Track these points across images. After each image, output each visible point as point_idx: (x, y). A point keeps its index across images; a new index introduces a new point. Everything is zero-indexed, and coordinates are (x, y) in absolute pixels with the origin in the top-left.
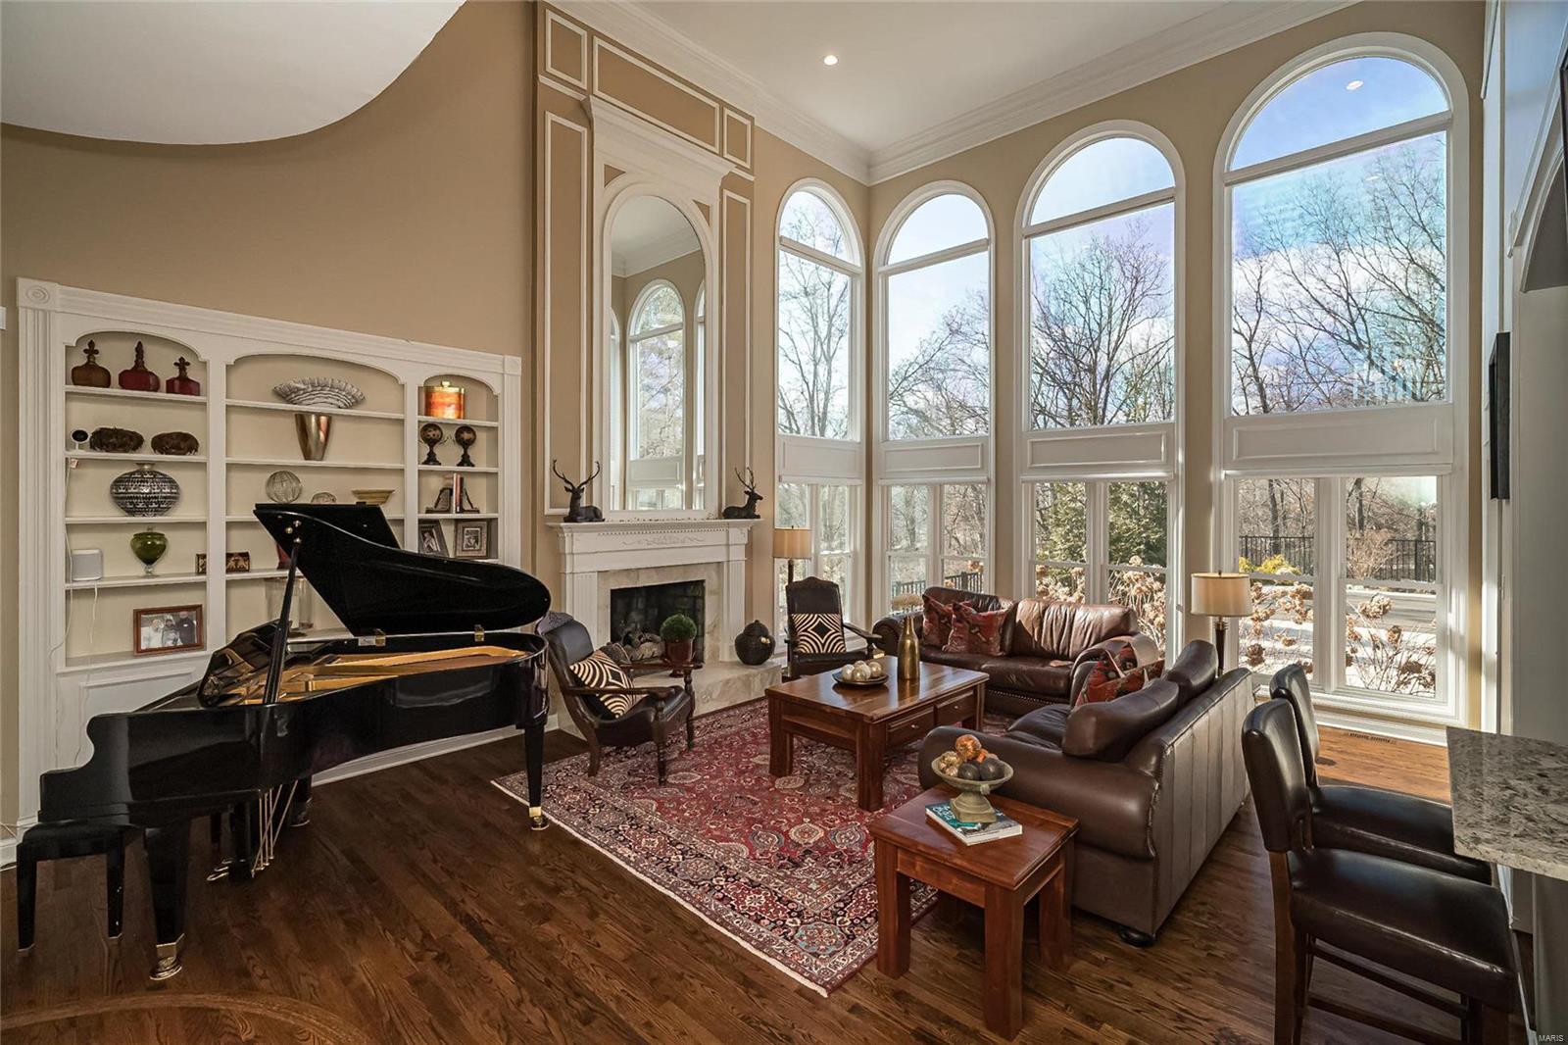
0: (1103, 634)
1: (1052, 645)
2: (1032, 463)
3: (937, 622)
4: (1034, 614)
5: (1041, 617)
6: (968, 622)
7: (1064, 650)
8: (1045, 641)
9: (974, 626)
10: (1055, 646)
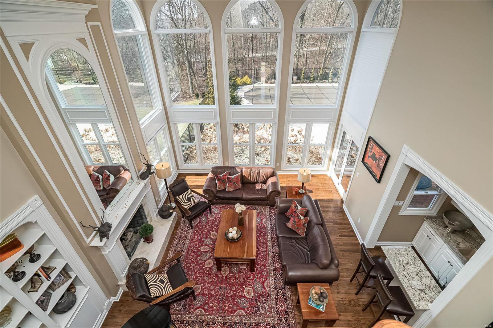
0: (268, 177)
1: (255, 180)
2: (233, 118)
3: (222, 183)
4: (248, 173)
5: (250, 173)
6: (233, 182)
7: (258, 181)
8: (252, 180)
9: (235, 183)
10: (255, 181)
